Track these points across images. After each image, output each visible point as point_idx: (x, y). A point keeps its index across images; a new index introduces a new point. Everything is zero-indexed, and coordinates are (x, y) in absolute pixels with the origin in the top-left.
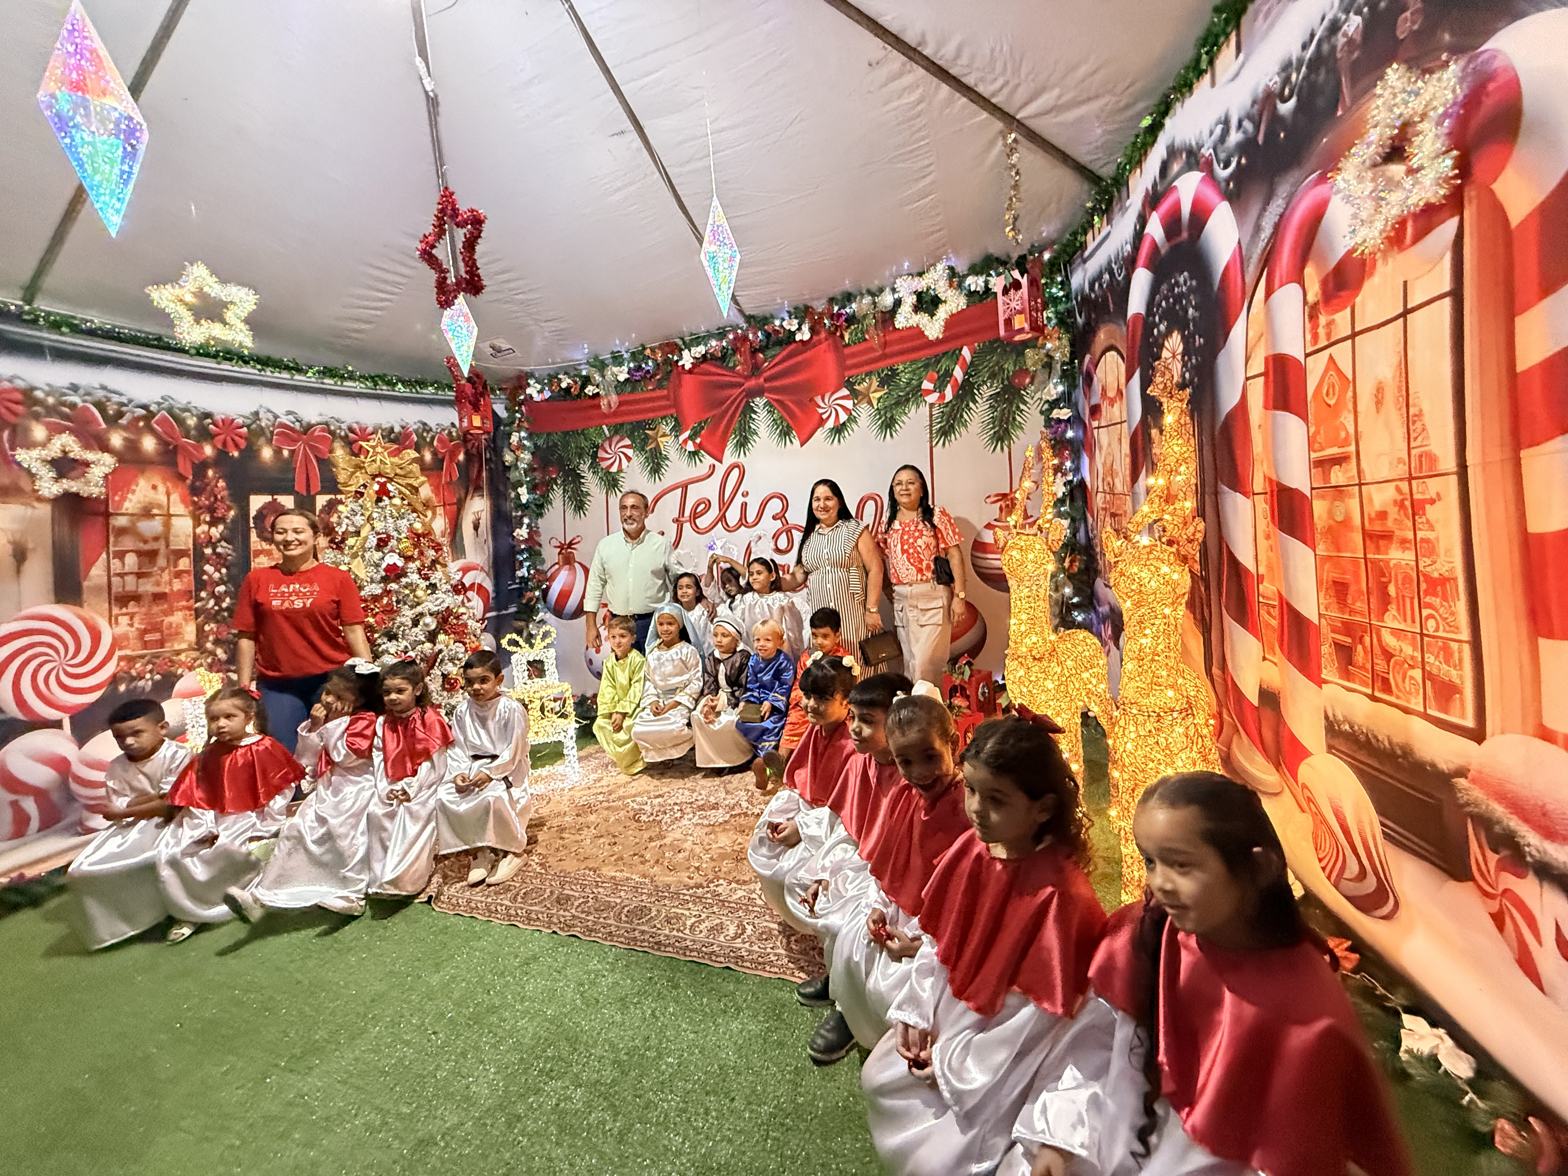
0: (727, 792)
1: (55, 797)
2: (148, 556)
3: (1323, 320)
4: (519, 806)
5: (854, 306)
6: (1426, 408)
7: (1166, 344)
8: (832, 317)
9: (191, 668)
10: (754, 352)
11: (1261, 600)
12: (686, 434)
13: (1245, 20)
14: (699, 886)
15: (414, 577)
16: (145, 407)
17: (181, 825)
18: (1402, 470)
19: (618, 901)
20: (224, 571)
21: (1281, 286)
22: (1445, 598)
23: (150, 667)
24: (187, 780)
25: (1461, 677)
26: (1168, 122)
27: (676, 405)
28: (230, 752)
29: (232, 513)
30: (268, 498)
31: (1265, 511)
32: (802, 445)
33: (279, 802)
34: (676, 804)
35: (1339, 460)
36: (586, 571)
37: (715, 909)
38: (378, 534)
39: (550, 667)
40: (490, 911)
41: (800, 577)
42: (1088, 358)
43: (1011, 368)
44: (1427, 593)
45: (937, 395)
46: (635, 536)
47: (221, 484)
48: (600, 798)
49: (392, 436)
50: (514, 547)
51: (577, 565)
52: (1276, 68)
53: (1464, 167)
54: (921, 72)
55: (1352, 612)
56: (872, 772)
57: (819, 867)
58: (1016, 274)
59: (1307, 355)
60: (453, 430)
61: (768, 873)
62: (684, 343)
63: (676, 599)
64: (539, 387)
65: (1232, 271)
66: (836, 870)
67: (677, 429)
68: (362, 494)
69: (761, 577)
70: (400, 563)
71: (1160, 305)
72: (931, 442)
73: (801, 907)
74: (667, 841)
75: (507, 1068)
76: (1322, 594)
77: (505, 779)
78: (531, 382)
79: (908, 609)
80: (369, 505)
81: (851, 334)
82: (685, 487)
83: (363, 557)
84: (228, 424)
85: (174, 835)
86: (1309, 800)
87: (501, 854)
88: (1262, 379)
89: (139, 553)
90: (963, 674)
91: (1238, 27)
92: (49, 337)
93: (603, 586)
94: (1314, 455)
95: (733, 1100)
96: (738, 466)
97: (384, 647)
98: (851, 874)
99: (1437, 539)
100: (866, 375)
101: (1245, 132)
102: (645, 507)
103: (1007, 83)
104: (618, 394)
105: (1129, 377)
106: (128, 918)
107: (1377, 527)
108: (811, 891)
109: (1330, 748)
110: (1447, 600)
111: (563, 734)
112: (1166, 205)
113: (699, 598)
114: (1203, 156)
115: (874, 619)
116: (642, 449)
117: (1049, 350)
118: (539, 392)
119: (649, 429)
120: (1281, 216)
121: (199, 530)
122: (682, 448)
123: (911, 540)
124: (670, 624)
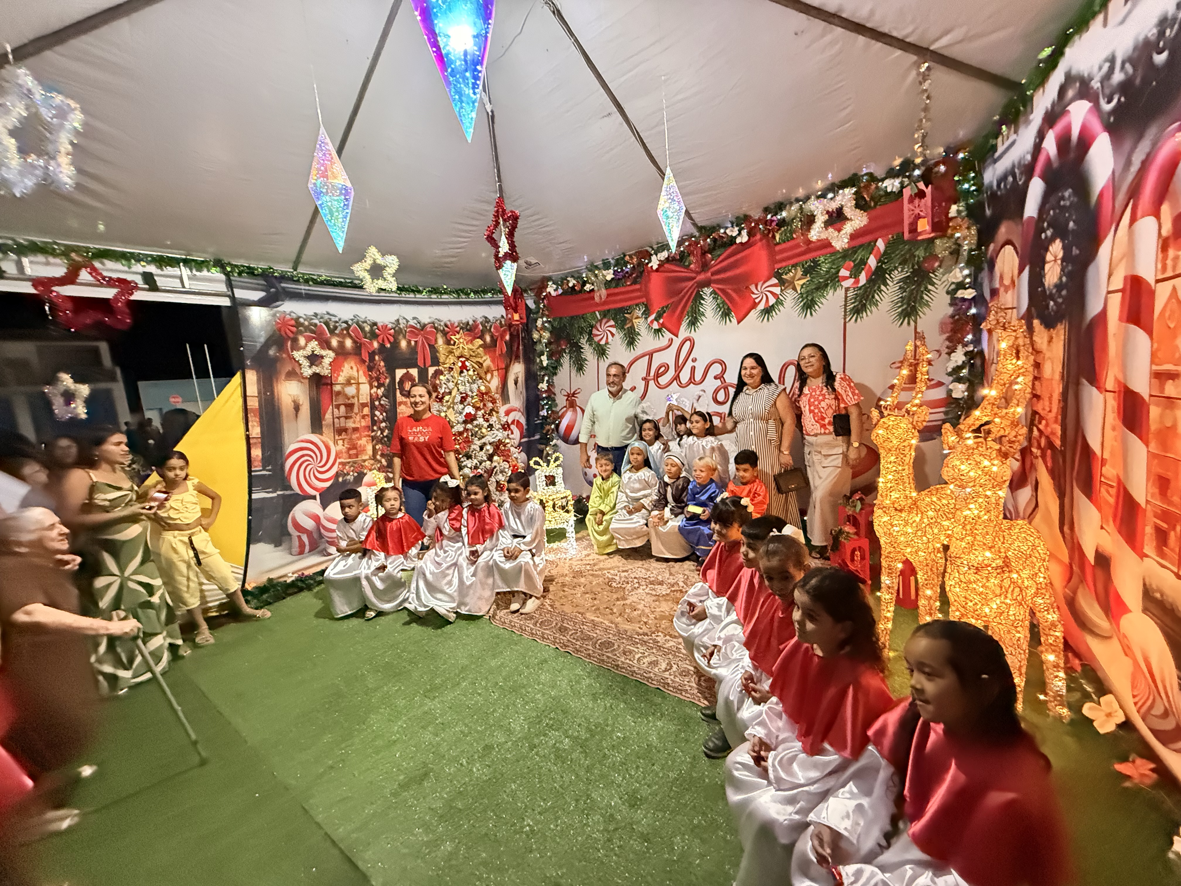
0: (671, 574)
1: (315, 535)
2: (350, 407)
3: (1171, 253)
4: (539, 569)
5: (784, 213)
7: (1050, 248)
8: (766, 223)
9: (371, 470)
10: (704, 253)
11: (1103, 479)
12: (653, 317)
14: (645, 634)
15: (480, 421)
16: (346, 322)
17: (370, 558)
19: (595, 635)
20: (384, 414)
21: (1143, 217)
23: (352, 468)
24: (371, 535)
26: (1068, 51)
27: (647, 295)
29: (388, 380)
30: (405, 371)
31: (1113, 407)
32: (739, 322)
33: (414, 551)
34: (635, 578)
35: (1173, 376)
36: (583, 411)
37: (654, 651)
38: (461, 393)
39: (559, 479)
40: (522, 629)
41: (730, 424)
42: (992, 247)
43: (922, 255)
45: (852, 280)
46: (616, 394)
47: (382, 364)
48: (588, 567)
49: (468, 328)
50: (538, 395)
51: (578, 408)
52: (1155, 20)
55: (1170, 503)
56: (756, 581)
57: (717, 636)
58: (921, 185)
59: (1158, 281)
61: (686, 635)
62: (653, 250)
63: (641, 438)
64: (555, 286)
65: (1105, 196)
66: (728, 640)
67: (647, 313)
68: (452, 369)
69: (699, 425)
70: (473, 413)
71: (1048, 213)
72: (845, 319)
73: (702, 659)
74: (628, 602)
75: (529, 718)
76: (1150, 484)
77: (530, 550)
78: (550, 283)
79: (815, 453)
80: (456, 375)
81: (781, 234)
82: (651, 355)
83: (453, 408)
84: (385, 327)
85: (367, 564)
86: (1129, 648)
87: (528, 596)
88: (1120, 294)
89: (346, 405)
90: (855, 506)
92: (303, 288)
93: (593, 423)
94: (1155, 367)
95: (653, 765)
96: (690, 340)
97: (464, 463)
98: (737, 644)
100: (793, 266)
101: (1126, 73)
102: (623, 373)
103: (917, 29)
104: (607, 289)
105: (1021, 271)
108: (710, 651)
109: (1145, 610)
111: (566, 523)
112: (1060, 126)
113: (658, 436)
114: (1092, 88)
115: (787, 458)
116: (623, 328)
117: (959, 238)
118: (555, 290)
119: (628, 313)
120: (1148, 155)
121: (372, 391)
122: (650, 326)
123: (816, 403)
124: (638, 454)
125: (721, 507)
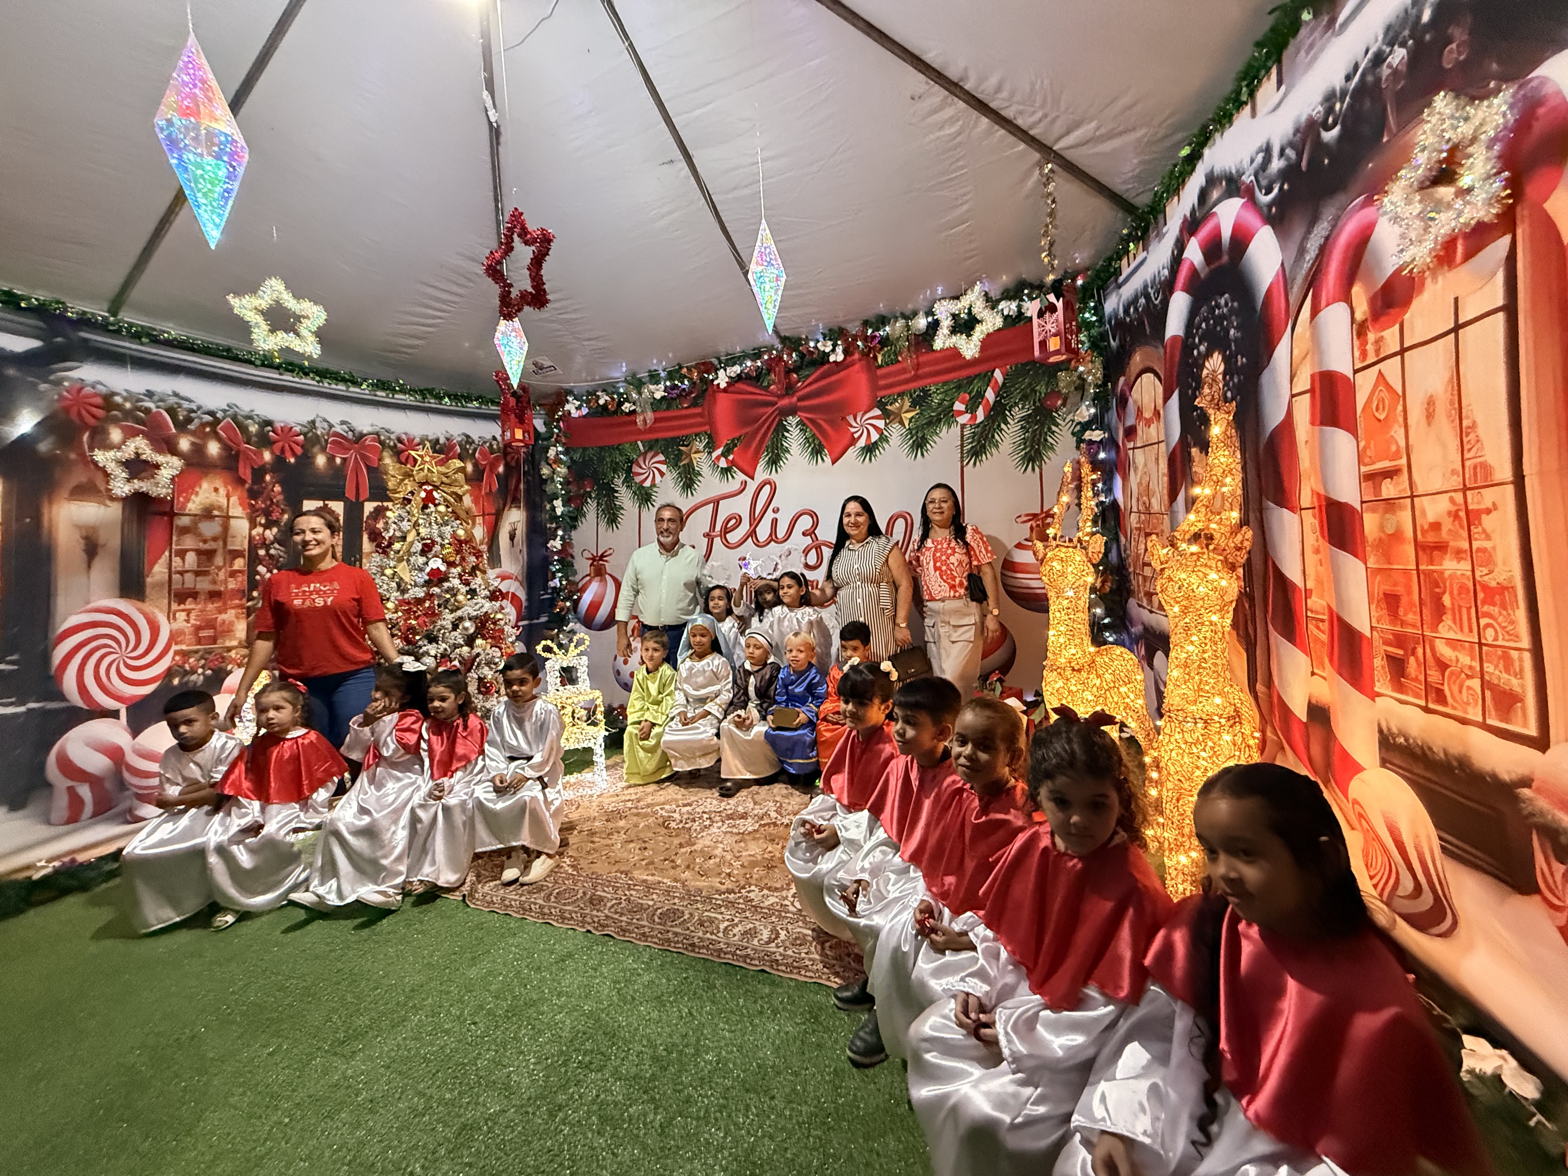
0: (755, 803)
1: (108, 785)
2: (206, 555)
3: (1371, 336)
4: (553, 808)
5: (887, 328)
6: (1479, 420)
7: (1207, 364)
8: (865, 339)
10: (788, 372)
11: (1310, 615)
12: (719, 451)
13: (1286, 55)
14: (730, 891)
15: (456, 582)
16: (211, 413)
17: (229, 814)
18: (1456, 482)
19: (651, 903)
21: (1328, 305)
22: (1504, 607)
23: (203, 662)
24: (237, 771)
25: (1523, 686)
26: (1207, 152)
27: (711, 423)
28: (278, 743)
29: (286, 516)
30: (320, 504)
31: (1313, 526)
32: (833, 463)
33: (322, 795)
34: (704, 812)
35: (1390, 474)
36: (618, 582)
37: (748, 914)
38: (423, 539)
39: (582, 674)
40: (524, 909)
41: (829, 591)
42: (1122, 380)
43: (1043, 389)
44: (1484, 602)
45: (968, 416)
46: (670, 548)
47: (277, 488)
48: (629, 804)
49: (438, 447)
50: (547, 557)
51: (607, 577)
52: (1319, 98)
53: (1516, 186)
54: (962, 105)
55: (1403, 624)
56: (914, 775)
57: (858, 868)
58: (1052, 298)
59: (1356, 372)
60: (494, 443)
61: (806, 875)
62: (720, 362)
63: (707, 610)
64: (577, 403)
65: (1275, 292)
66: (875, 871)
67: (711, 447)
68: (409, 501)
69: (792, 591)
70: (443, 568)
71: (1199, 327)
72: (962, 461)
73: (841, 907)
74: (698, 847)
75: (547, 1059)
76: (1373, 607)
77: (540, 779)
78: (570, 398)
79: (940, 624)
80: (415, 511)
81: (884, 355)
82: (716, 502)
83: (408, 561)
84: (287, 431)
85: (222, 823)
86: (1361, 816)
87: (535, 855)
88: (1308, 395)
89: (199, 552)
91: (1279, 61)
92: (129, 346)
93: (635, 596)
94: (1364, 469)
96: (770, 483)
97: (424, 649)
98: (893, 877)
99: (1494, 548)
101: (1288, 160)
102: (680, 520)
103: (1045, 116)
104: (654, 411)
105: (1167, 398)
106: (175, 903)
107: (1431, 538)
108: (850, 891)
109: (1384, 763)
110: (1505, 609)
111: (593, 741)
112: (1205, 231)
113: (730, 610)
114: (1244, 183)
115: (904, 633)
116: (676, 465)
117: (1082, 373)
118: (577, 408)
119: (683, 445)
120: (1327, 238)
121: (254, 532)
122: (715, 464)
123: (944, 558)
124: (702, 636)
125: (853, 676)
